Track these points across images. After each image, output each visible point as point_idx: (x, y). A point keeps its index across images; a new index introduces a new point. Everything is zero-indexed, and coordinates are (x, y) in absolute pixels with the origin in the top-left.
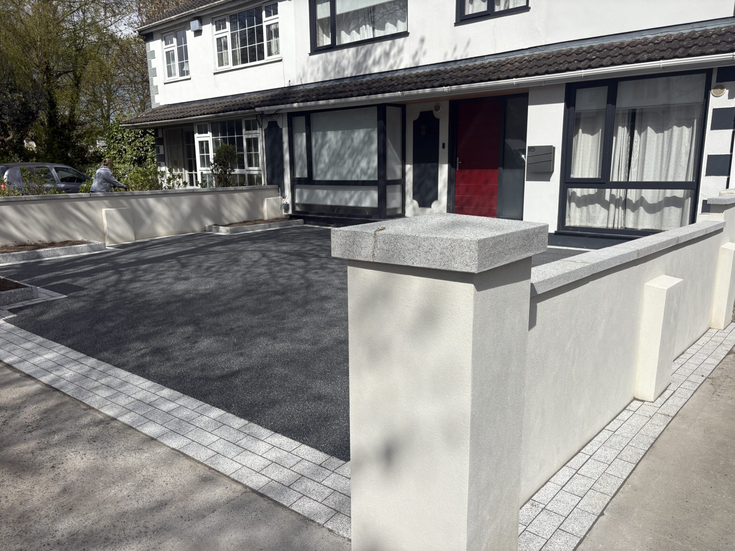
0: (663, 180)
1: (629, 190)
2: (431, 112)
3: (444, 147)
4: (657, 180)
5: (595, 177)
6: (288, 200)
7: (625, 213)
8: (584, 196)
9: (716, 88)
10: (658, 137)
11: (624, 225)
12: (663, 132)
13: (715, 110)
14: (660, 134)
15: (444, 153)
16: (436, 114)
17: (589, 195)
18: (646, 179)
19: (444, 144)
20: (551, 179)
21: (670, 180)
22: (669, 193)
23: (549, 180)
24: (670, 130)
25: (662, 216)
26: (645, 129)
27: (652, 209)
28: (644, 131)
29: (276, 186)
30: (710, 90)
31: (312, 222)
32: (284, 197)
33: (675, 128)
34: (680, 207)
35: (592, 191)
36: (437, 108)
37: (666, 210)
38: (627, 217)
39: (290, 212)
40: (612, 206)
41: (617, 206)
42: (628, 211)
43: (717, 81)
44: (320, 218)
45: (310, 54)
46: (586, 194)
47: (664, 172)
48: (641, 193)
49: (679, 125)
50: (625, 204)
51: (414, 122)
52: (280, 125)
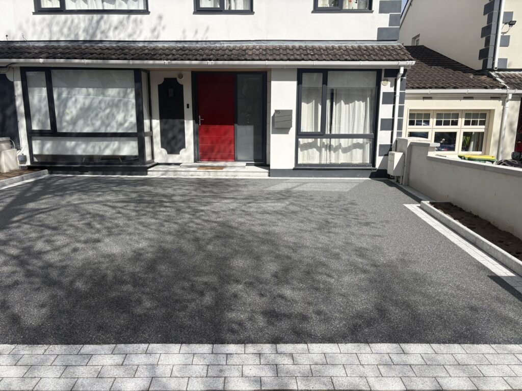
0: (351, 133)
1: (332, 139)
2: (176, 79)
3: (188, 107)
4: (347, 133)
5: (311, 131)
6: (25, 151)
7: (330, 153)
8: (305, 143)
9: (384, 80)
10: (346, 107)
11: (330, 161)
12: (348, 104)
13: (384, 93)
14: (347, 105)
15: (188, 112)
16: (180, 81)
17: (308, 143)
18: (342, 132)
19: (188, 105)
20: (290, 132)
21: (355, 133)
22: (355, 141)
23: (288, 133)
24: (353, 103)
25: (352, 154)
26: (340, 101)
27: (345, 150)
28: (338, 103)
29: (8, 139)
30: (381, 81)
31: (61, 172)
32: (19, 149)
33: (356, 102)
34: (361, 149)
35: (310, 140)
36: (181, 76)
37: (354, 151)
38: (331, 156)
39: (28, 163)
40: (323, 149)
41: (326, 150)
42: (332, 152)
43: (385, 77)
44: (71, 167)
45: (34, 13)
46: (306, 142)
47: (351, 128)
48: (339, 141)
49: (359, 101)
50: (329, 147)
51: (159, 86)
52: (10, 78)
